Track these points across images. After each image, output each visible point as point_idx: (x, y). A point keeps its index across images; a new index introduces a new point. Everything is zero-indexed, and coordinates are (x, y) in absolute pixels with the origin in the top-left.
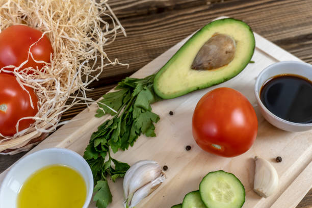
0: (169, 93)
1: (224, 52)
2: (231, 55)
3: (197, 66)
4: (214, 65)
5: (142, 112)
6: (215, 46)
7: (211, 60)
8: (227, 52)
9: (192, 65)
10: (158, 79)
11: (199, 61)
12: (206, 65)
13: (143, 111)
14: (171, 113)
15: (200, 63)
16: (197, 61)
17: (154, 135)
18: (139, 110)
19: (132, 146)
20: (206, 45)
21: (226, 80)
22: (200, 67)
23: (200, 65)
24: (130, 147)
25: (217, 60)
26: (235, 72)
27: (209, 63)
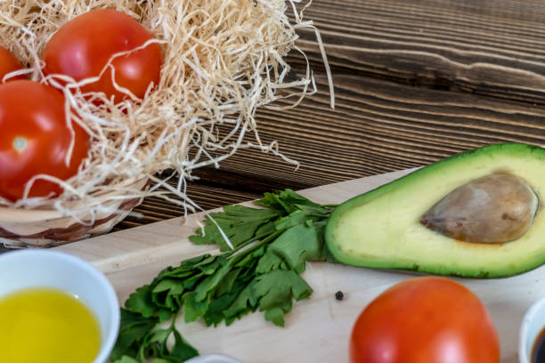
0: (351, 251)
1: (499, 214)
2: (515, 226)
3: (431, 221)
4: (469, 232)
5: (280, 267)
6: (486, 194)
7: (464, 219)
8: (505, 217)
9: (424, 216)
10: (340, 216)
11: (440, 212)
12: (451, 225)
13: (283, 265)
14: (339, 296)
15: (441, 216)
16: (437, 211)
17: (280, 323)
18: (276, 261)
19: (228, 324)
20: (471, 187)
21: (485, 276)
22: (438, 224)
23: (439, 221)
24: (222, 325)
25: (478, 223)
26: (512, 267)
27: (460, 225)
